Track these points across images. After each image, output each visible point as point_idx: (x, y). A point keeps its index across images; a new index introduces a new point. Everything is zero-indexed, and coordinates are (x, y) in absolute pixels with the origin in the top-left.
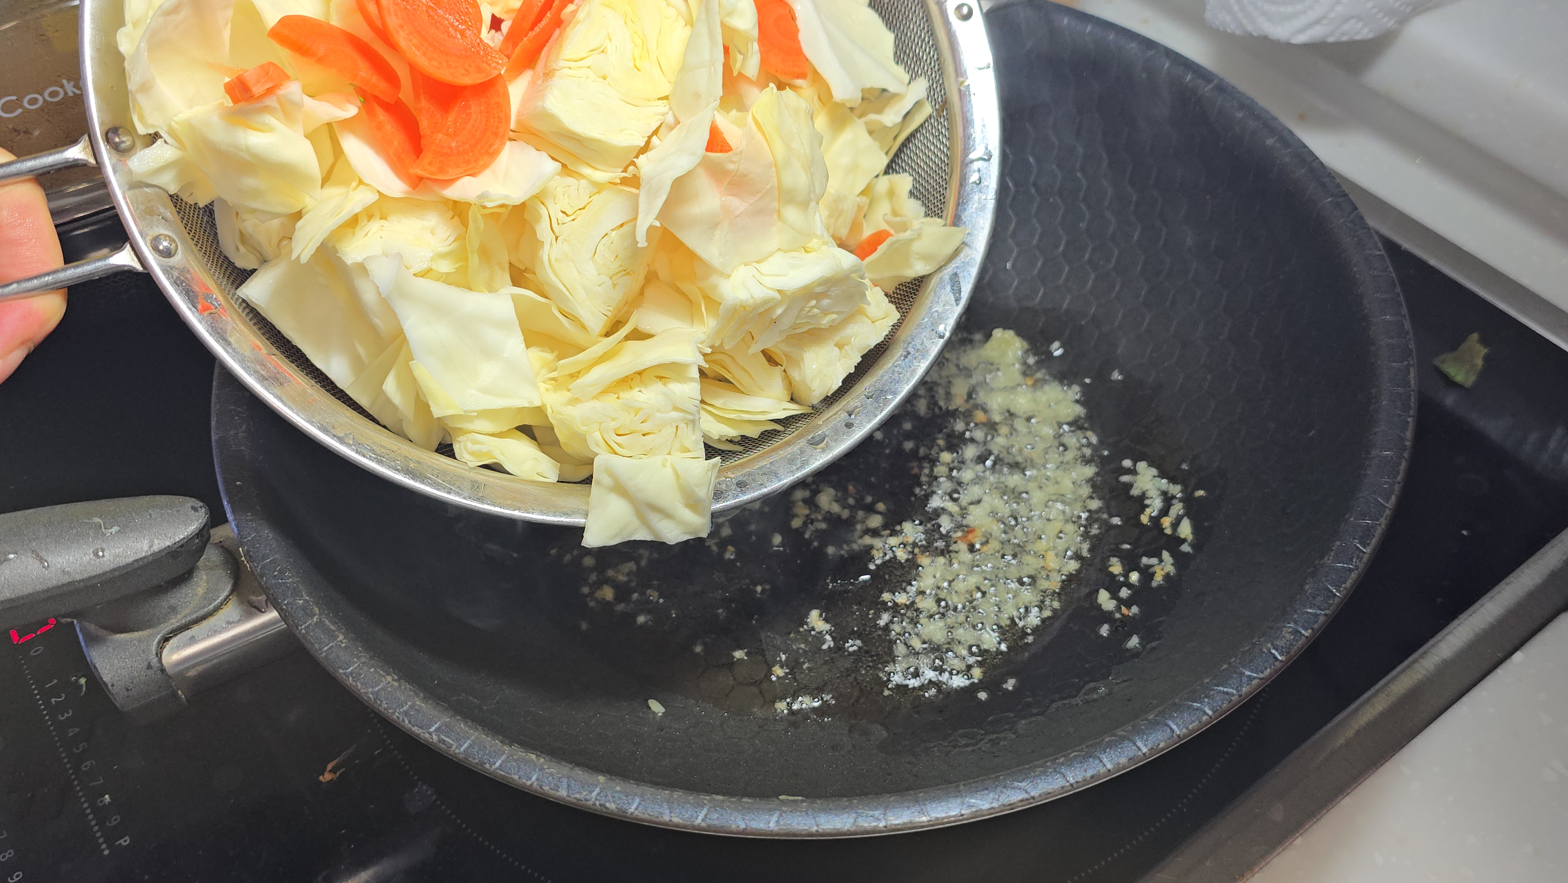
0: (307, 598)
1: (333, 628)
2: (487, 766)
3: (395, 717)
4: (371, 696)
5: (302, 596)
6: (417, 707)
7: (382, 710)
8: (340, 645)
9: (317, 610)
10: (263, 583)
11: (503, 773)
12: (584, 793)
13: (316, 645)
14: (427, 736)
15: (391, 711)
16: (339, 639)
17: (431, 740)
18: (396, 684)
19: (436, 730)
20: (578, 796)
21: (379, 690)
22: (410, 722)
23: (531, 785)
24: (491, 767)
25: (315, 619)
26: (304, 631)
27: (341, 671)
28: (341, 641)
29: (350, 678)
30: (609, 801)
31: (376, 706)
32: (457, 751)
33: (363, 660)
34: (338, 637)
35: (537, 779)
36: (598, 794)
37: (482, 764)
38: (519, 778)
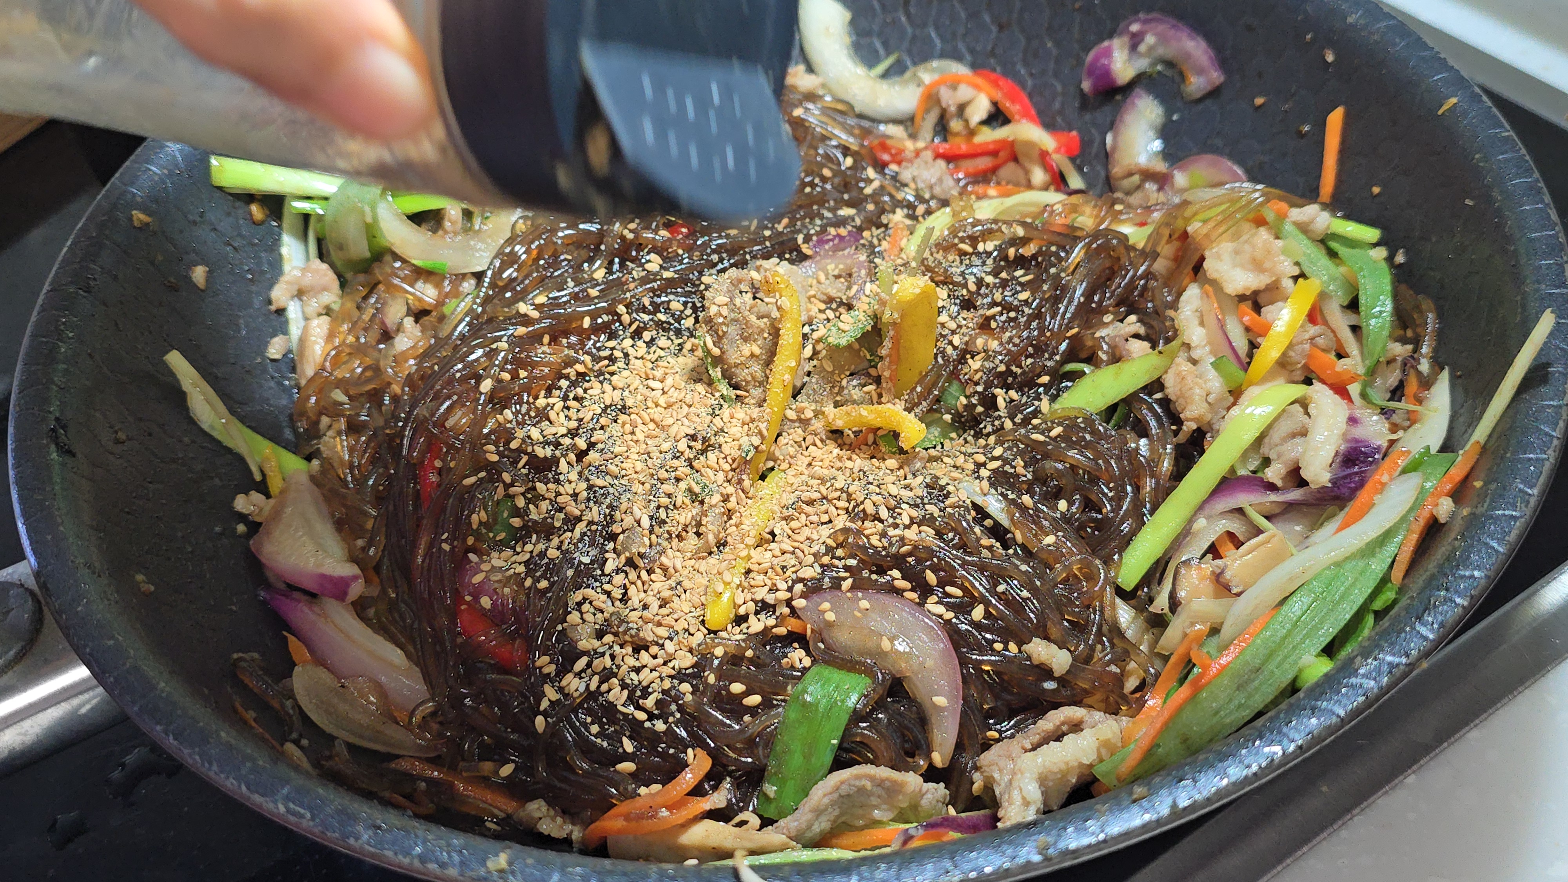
0: (121, 638)
1: (152, 673)
2: (352, 841)
3: (228, 785)
4: (197, 757)
5: (114, 635)
6: (259, 769)
7: (211, 774)
9: (132, 652)
11: (371, 849)
14: (271, 806)
15: (223, 777)
16: (159, 687)
17: (275, 811)
18: (233, 740)
19: (284, 799)
21: (209, 750)
22: (248, 789)
23: (411, 864)
24: (355, 843)
25: (129, 663)
27: (159, 728)
28: (162, 690)
31: (203, 770)
32: (312, 824)
34: (158, 683)
37: (345, 839)
38: (396, 854)
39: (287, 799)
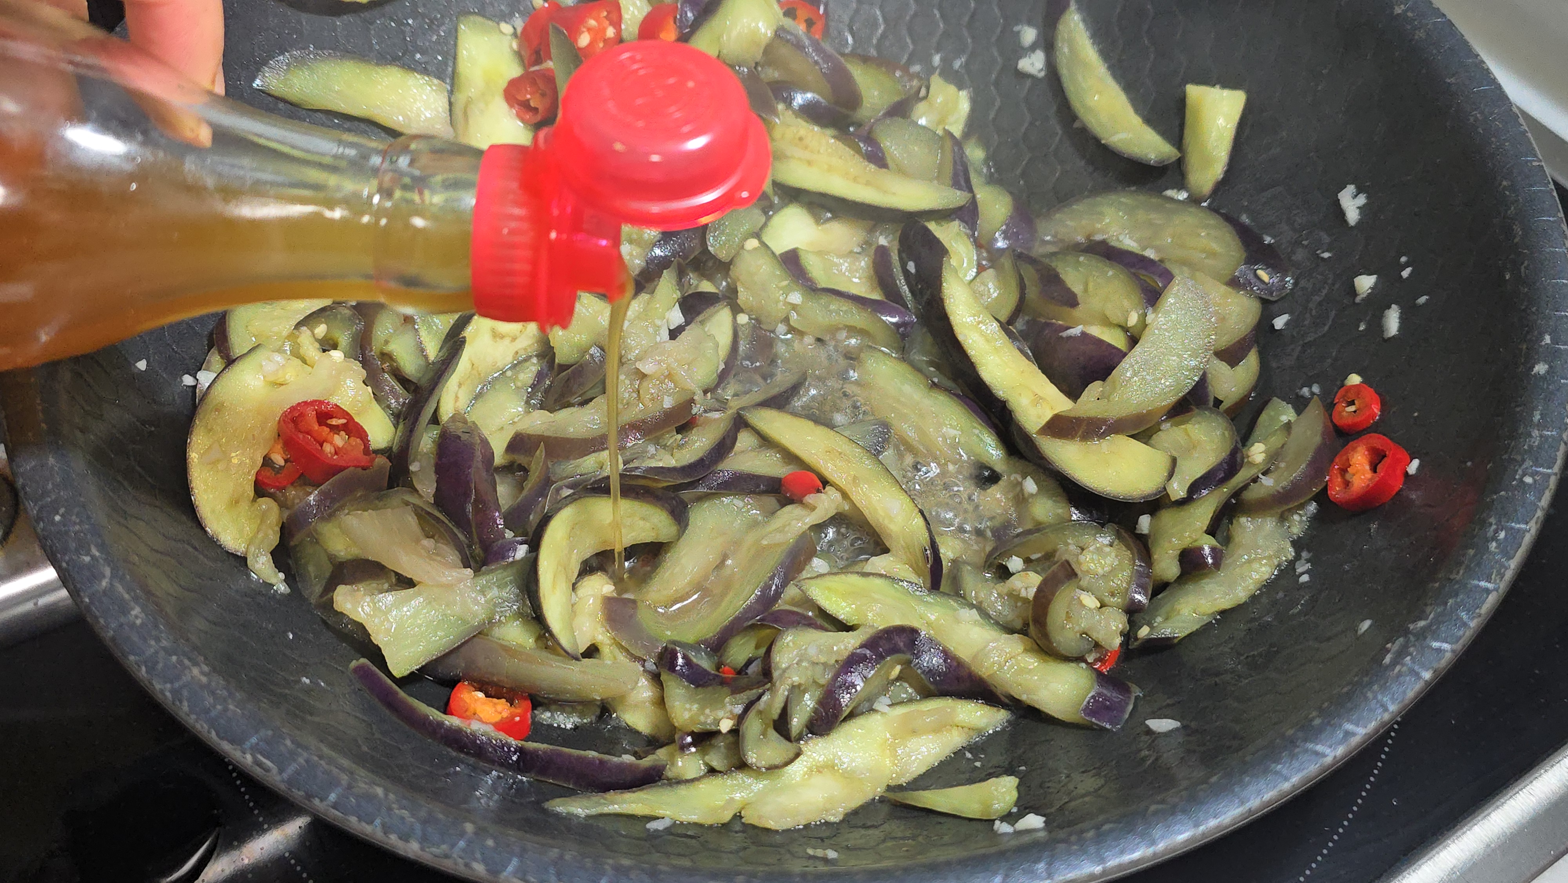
0: (97, 554)
1: (126, 596)
2: (317, 802)
3: (198, 726)
4: (168, 694)
5: (90, 550)
6: (229, 714)
7: (181, 715)
8: (134, 623)
9: (107, 571)
10: (39, 530)
11: (337, 813)
12: (444, 847)
13: (102, 621)
14: (239, 754)
15: (193, 717)
16: (133, 613)
17: (243, 760)
18: (204, 679)
19: (252, 748)
20: (434, 850)
21: (181, 688)
22: (217, 734)
23: (373, 834)
24: (322, 800)
25: (104, 583)
26: (87, 600)
27: (132, 658)
28: (136, 617)
29: (144, 669)
30: (475, 860)
31: (174, 708)
32: (278, 778)
33: (164, 643)
34: (133, 609)
35: (383, 825)
36: (463, 850)
37: (309, 796)
38: (360, 819)
39: (254, 749)
